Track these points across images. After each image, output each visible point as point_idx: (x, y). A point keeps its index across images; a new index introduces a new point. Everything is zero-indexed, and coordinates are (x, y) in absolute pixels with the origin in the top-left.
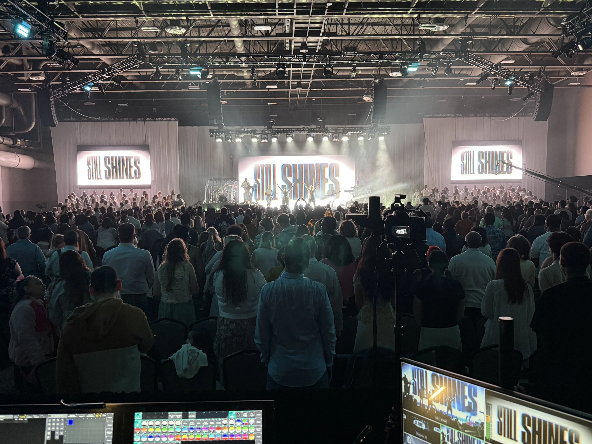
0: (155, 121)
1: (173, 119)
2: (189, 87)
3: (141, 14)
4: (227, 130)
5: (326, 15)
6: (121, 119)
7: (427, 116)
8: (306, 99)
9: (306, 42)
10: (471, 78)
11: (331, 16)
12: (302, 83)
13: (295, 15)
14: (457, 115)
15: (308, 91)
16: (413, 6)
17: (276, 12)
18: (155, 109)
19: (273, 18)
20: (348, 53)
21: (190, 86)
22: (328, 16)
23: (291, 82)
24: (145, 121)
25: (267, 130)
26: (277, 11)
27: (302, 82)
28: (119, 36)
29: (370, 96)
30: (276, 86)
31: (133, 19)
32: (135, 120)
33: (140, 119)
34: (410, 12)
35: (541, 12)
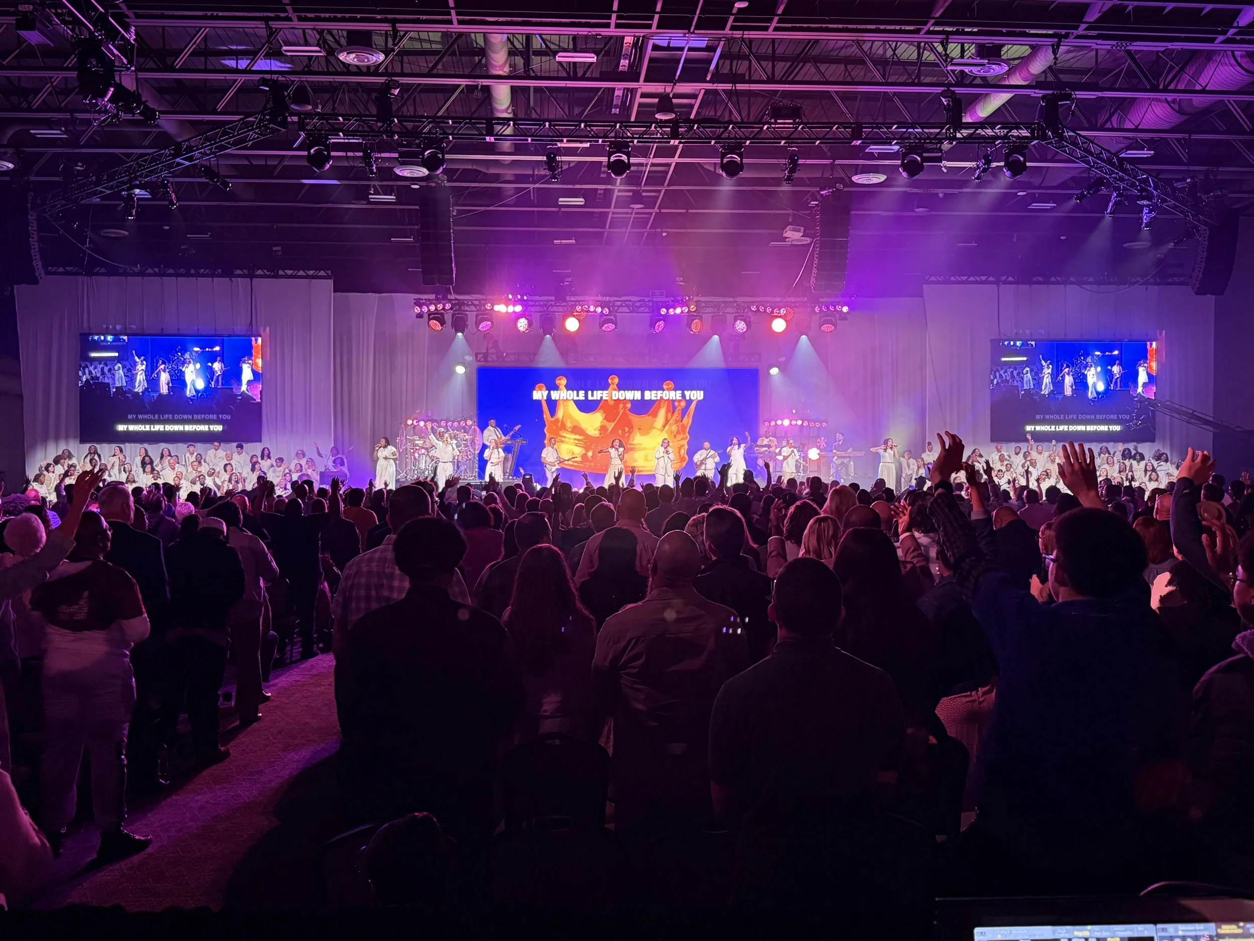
0: (277, 276)
1: (322, 273)
2: (370, 196)
3: (282, 15)
4: (457, 302)
5: (727, 31)
6: (192, 271)
7: (933, 279)
8: (646, 234)
9: (671, 96)
10: (1044, 191)
11: (741, 32)
12: (644, 194)
13: (654, 29)
14: (1003, 278)
15: (654, 214)
16: (938, 15)
17: (610, 19)
18: (279, 248)
19: (602, 33)
20: (778, 121)
21: (372, 194)
22: (735, 32)
23: (616, 191)
24: (251, 276)
25: (553, 303)
26: (614, 16)
27: (644, 191)
28: (210, 67)
29: (802, 229)
30: (582, 199)
31: (261, 24)
32: (228, 273)
33: (238, 272)
34: (926, 28)
35: (1228, 38)
